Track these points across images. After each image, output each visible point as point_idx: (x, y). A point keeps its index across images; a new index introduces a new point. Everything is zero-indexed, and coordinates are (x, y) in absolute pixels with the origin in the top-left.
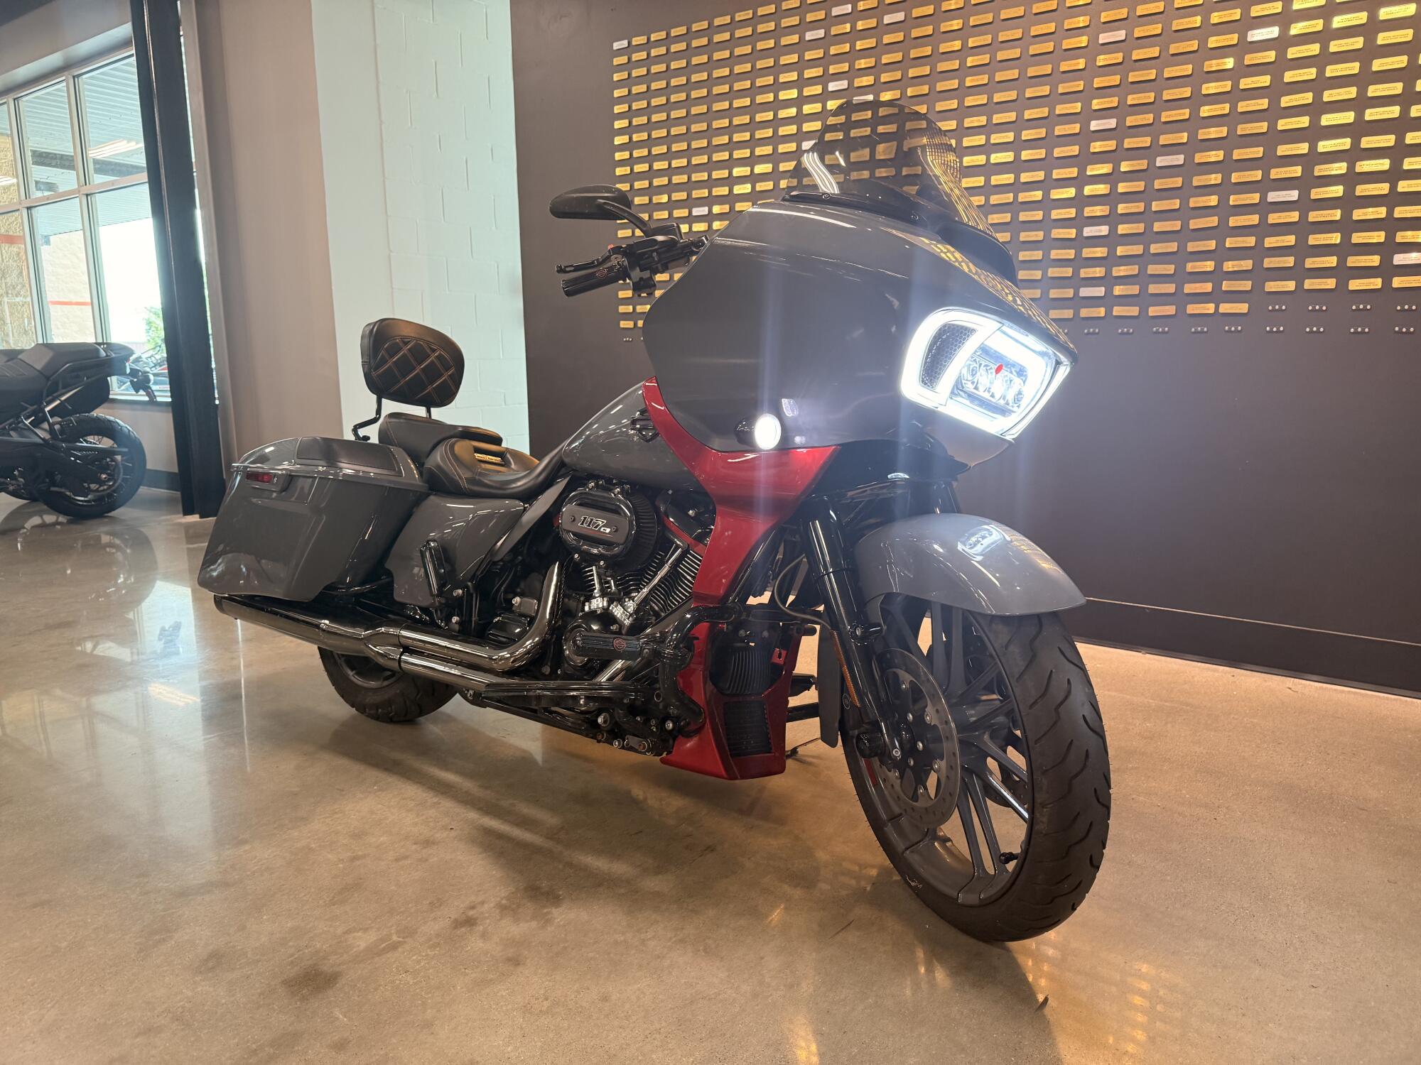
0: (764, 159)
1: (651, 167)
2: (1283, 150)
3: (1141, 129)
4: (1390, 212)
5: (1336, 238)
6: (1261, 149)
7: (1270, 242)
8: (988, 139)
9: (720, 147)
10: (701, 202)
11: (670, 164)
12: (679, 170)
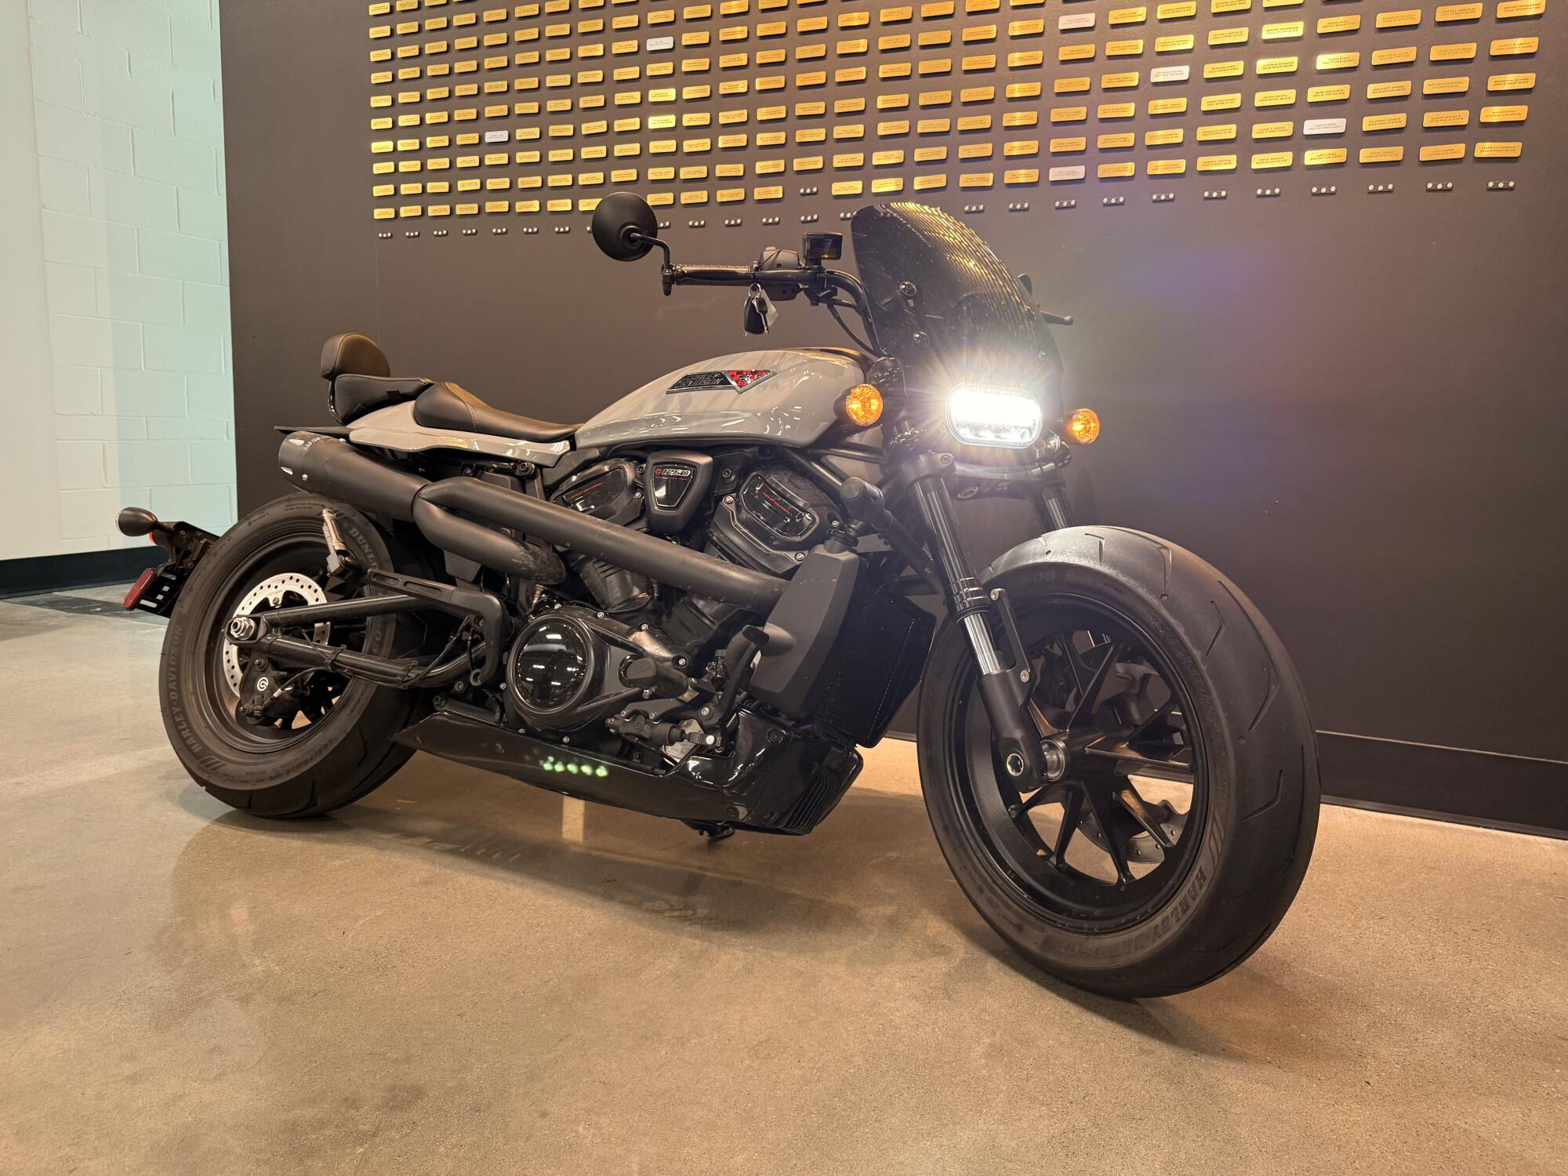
0: (590, 62)
1: (422, 72)
2: (1323, 62)
3: (1127, 29)
4: (1470, 150)
6: (1295, 60)
8: (914, 40)
9: (527, 44)
10: (497, 122)
11: (451, 69)
12: (466, 77)
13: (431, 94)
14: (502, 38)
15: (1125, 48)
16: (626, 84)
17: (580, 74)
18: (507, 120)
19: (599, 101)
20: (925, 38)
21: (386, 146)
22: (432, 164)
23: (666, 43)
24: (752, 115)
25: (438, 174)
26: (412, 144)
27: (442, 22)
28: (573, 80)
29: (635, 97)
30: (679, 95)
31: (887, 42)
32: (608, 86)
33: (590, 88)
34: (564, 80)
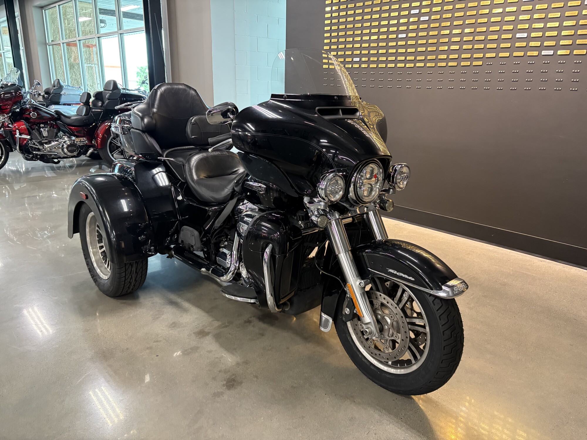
0: (383, 40)
3: (537, 38)
10: (357, 56)
11: (346, 40)
12: (349, 42)
13: (340, 47)
16: (392, 47)
17: (380, 43)
18: (360, 56)
19: (384, 51)
23: (404, 36)
24: (426, 58)
27: (344, 27)
28: (378, 45)
29: (394, 51)
30: (406, 51)
31: (466, 39)
32: (387, 47)
33: (382, 48)
34: (376, 45)
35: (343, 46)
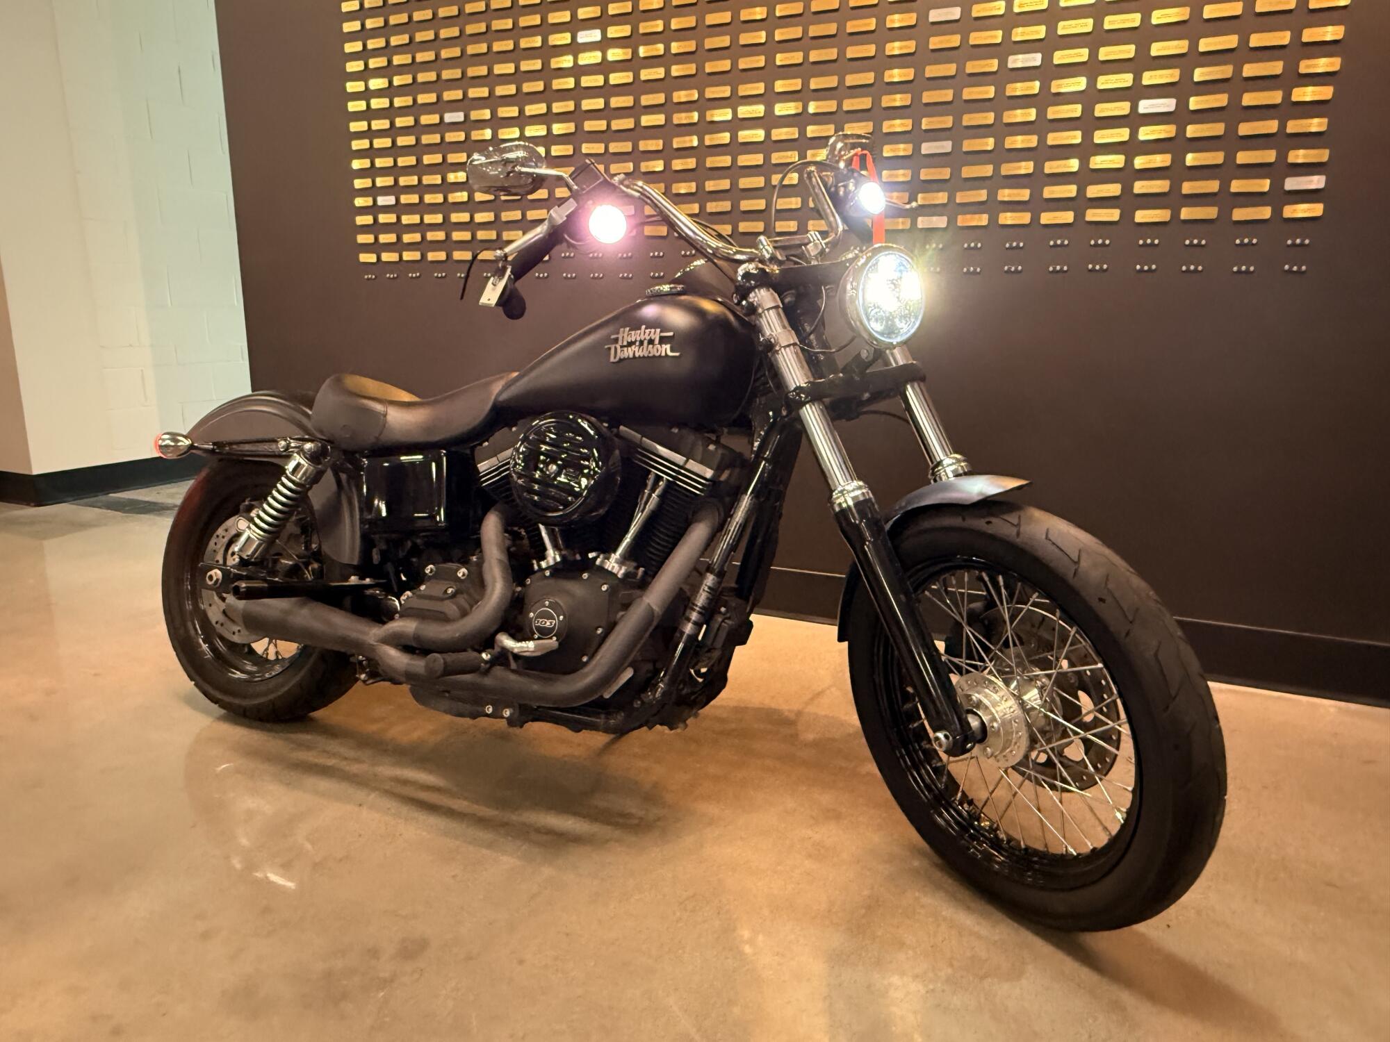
0: (531, 53)
1: (390, 62)
2: (1157, 49)
3: (990, 21)
4: (1283, 126)
5: (1217, 158)
6: (1132, 48)
7: (1140, 162)
8: (805, 32)
9: (477, 37)
10: (454, 105)
11: (413, 58)
12: (426, 66)
13: (397, 81)
14: (454, 32)
15: (985, 38)
16: (562, 72)
17: (523, 63)
18: (465, 104)
19: (539, 86)
20: (814, 31)
21: (360, 126)
22: (402, 141)
23: (594, 35)
24: (668, 98)
25: (407, 150)
26: (383, 124)
27: (403, 18)
28: (517, 68)
29: (570, 83)
30: (606, 80)
31: (782, 34)
32: (547, 73)
33: (532, 75)
34: (509, 68)
35: (407, 79)
